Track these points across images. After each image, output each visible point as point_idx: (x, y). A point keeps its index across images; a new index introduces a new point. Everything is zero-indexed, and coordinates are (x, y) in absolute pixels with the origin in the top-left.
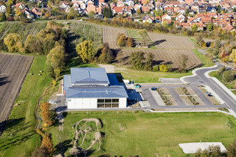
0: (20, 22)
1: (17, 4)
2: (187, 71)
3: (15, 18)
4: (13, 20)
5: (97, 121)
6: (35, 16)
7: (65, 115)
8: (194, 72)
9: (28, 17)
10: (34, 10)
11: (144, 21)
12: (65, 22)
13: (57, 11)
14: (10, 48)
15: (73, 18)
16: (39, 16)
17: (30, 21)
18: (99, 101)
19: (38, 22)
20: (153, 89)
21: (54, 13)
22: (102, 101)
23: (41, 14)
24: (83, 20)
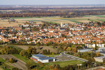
8: (60, 54)
20: (56, 58)
22: (50, 60)
24: (7, 44)
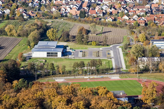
0: (18, 21)
1: (19, 9)
2: (108, 45)
3: (16, 18)
4: (14, 19)
5: (44, 61)
6: (30, 17)
7: (30, 59)
8: (111, 46)
9: (25, 17)
10: (30, 13)
11: (107, 20)
12: (50, 21)
13: (47, 13)
14: (9, 34)
15: (57, 18)
16: (33, 17)
17: (25, 20)
19: (31, 20)
20: (81, 51)
21: (44, 15)
22: (49, 53)
23: (35, 15)
24: (64, 19)
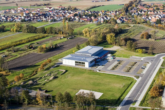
2: (154, 54)
5: (64, 72)
6: (123, 22)
7: (57, 66)
8: (156, 56)
9: (118, 22)
10: (124, 19)
12: (132, 25)
15: (139, 23)
18: (76, 62)
20: (118, 61)
22: (77, 62)
24: (144, 25)
